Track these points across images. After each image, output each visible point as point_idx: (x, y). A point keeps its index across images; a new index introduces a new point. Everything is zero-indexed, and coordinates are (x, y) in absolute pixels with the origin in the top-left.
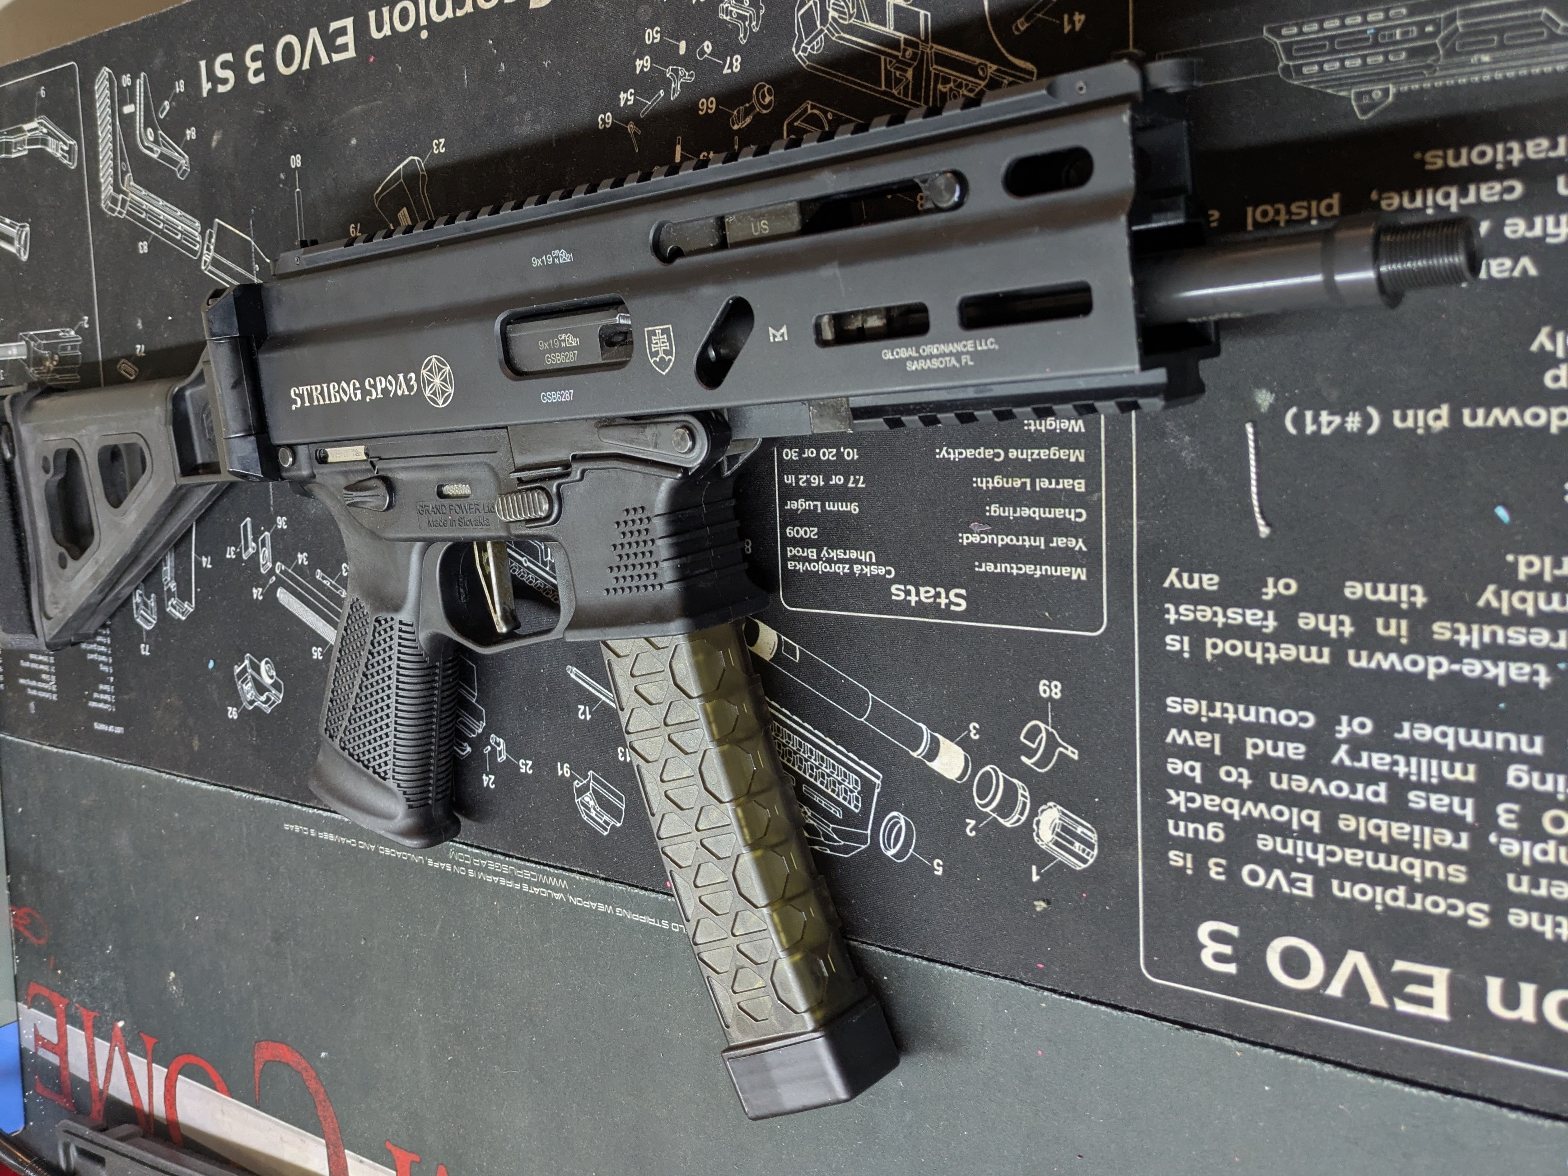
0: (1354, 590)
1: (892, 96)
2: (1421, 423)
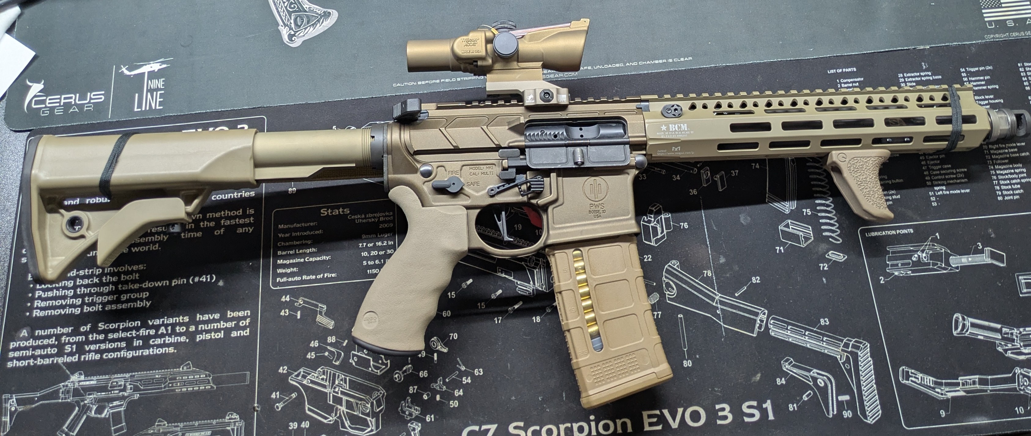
0: (199, 234)
1: (344, 375)
2: (179, 280)
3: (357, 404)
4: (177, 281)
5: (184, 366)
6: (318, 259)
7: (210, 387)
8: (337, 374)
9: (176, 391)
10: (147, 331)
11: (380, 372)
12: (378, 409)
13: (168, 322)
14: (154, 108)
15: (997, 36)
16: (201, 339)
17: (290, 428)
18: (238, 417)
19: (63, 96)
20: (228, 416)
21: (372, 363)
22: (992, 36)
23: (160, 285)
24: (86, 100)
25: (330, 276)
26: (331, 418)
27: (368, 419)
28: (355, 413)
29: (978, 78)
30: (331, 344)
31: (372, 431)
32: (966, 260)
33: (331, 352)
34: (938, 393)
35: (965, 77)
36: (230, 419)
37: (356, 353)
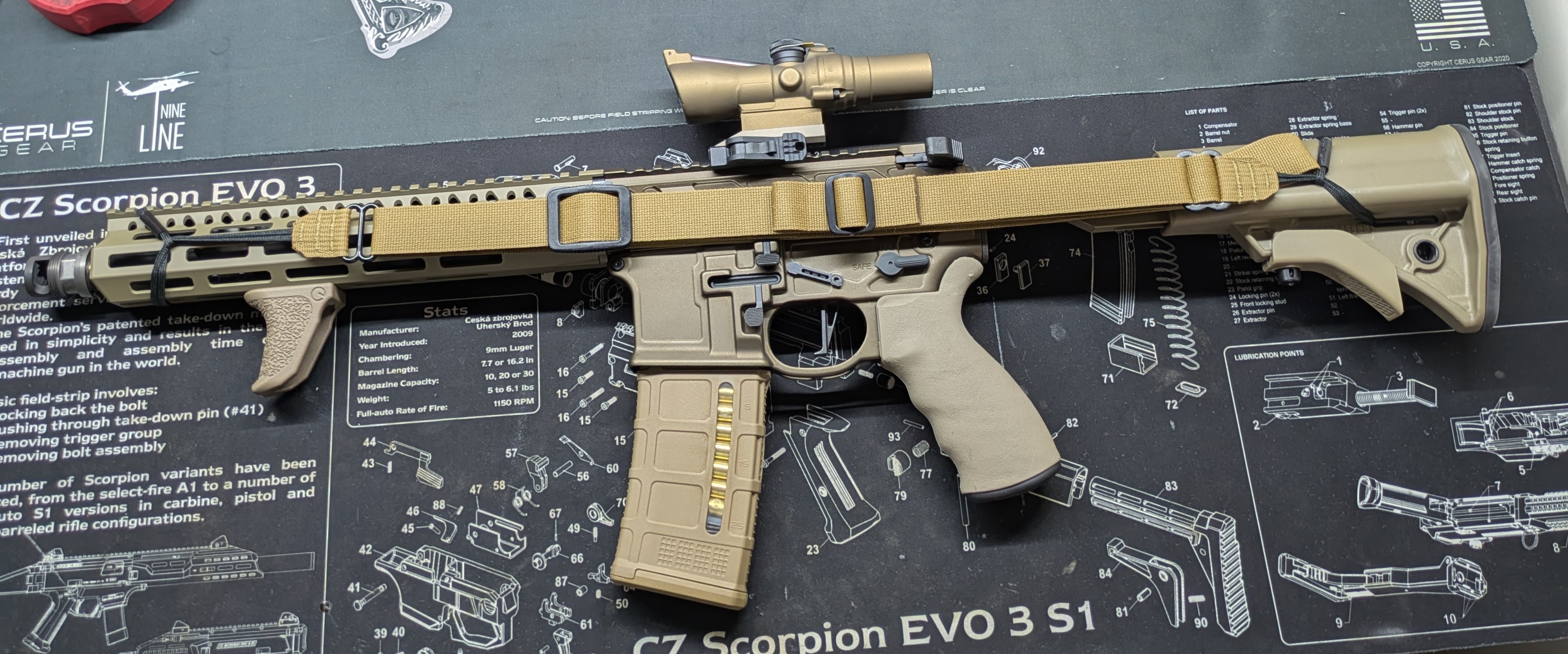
2: (208, 413)
3: (477, 602)
4: (205, 413)
5: (216, 542)
6: (420, 383)
7: (254, 574)
8: (447, 556)
9: (203, 580)
10: (160, 489)
11: (512, 554)
12: (508, 609)
13: (191, 476)
14: (169, 148)
15: (1435, 63)
16: (241, 501)
17: (376, 637)
18: (297, 619)
19: (29, 127)
20: (283, 618)
21: (499, 541)
22: (1428, 63)
23: (179, 419)
24: (64, 133)
25: (437, 408)
26: (438, 623)
27: (494, 624)
28: (474, 616)
29: (1405, 126)
30: (439, 512)
31: (499, 642)
32: (1378, 398)
33: (437, 524)
34: (1333, 592)
35: (1386, 124)
36: (285, 622)
37: (476, 526)
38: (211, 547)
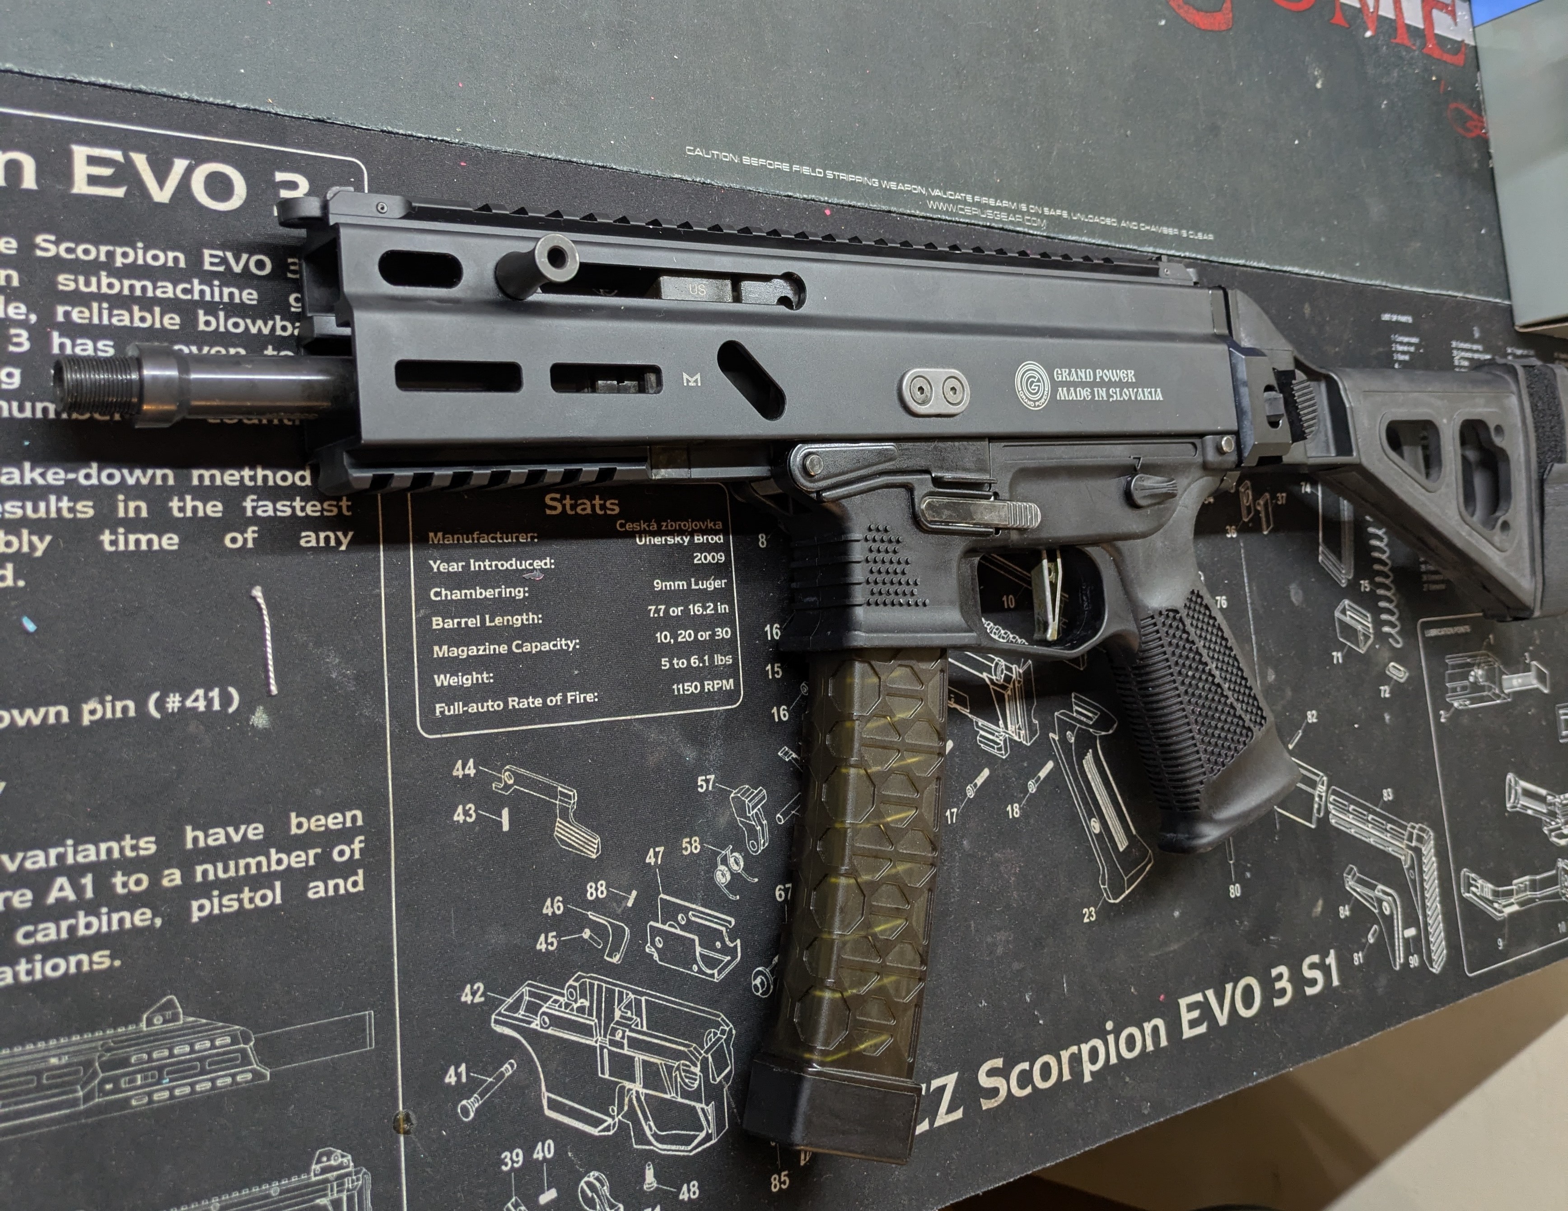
0: (170, 542)
1: (635, 992)
2: (109, 706)
3: (669, 1068)
4: (99, 707)
5: (154, 1012)
6: (546, 646)
8: (616, 989)
9: (132, 1107)
10: (2, 896)
11: (719, 973)
12: (718, 1075)
16: (206, 912)
17: (504, 1168)
18: (348, 1159)
20: (319, 1161)
21: (698, 949)
23: (36, 721)
25: (580, 698)
26: (610, 1121)
27: (698, 1106)
28: (668, 1096)
30: (597, 905)
31: (708, 1137)
33: (597, 928)
36: (324, 1171)
37: (659, 925)
38: (143, 1025)
